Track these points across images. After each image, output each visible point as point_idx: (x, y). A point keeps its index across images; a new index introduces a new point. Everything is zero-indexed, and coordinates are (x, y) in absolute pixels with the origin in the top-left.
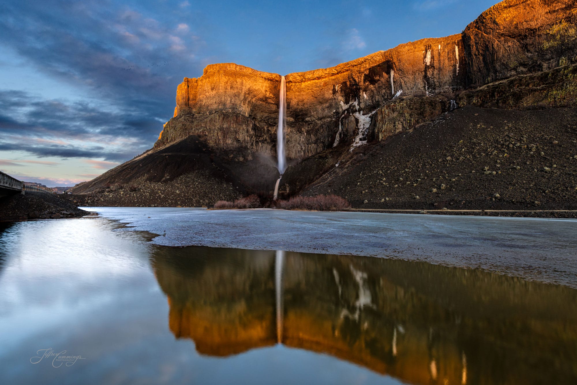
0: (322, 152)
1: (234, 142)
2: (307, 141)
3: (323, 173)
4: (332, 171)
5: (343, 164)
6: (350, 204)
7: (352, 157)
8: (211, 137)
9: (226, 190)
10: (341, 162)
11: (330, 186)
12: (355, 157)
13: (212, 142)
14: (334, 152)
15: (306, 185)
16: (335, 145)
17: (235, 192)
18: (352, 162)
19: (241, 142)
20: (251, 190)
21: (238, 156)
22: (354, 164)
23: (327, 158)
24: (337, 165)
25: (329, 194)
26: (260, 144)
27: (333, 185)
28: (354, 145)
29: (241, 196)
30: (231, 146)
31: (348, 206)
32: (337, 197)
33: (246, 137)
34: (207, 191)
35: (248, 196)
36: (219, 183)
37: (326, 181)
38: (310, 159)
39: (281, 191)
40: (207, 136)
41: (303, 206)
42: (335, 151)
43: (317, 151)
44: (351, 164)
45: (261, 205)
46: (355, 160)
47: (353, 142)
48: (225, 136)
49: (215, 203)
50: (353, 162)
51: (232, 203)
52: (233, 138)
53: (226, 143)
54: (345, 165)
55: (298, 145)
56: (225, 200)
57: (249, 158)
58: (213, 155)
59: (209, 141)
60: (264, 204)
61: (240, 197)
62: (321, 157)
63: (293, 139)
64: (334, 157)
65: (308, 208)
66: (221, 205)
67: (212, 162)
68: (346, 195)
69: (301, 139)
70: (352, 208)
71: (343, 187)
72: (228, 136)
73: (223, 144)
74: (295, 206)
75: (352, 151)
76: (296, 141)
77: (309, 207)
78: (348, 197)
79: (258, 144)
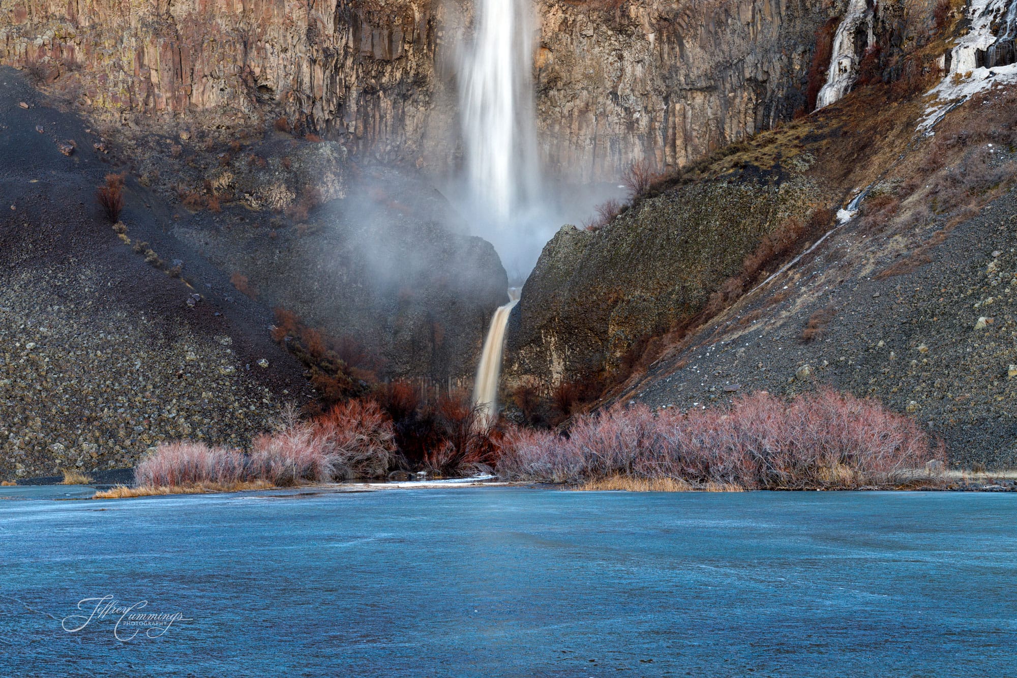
0: (751, 138)
1: (234, 96)
2: (664, 78)
3: (762, 267)
4: (815, 253)
5: (882, 205)
6: (934, 446)
7: (934, 165)
8: (105, 77)
9: (199, 382)
10: (871, 196)
11: (808, 340)
12: (953, 165)
13: (108, 105)
14: (822, 137)
15: (667, 338)
16: (828, 95)
17: (248, 391)
18: (934, 193)
19: (277, 97)
20: (340, 374)
21: (263, 177)
22: (948, 206)
23: (785, 177)
24: (844, 215)
25: (806, 386)
26: (386, 103)
27: (825, 334)
28: (946, 90)
29: (290, 411)
30: (217, 122)
31: (924, 458)
32: (853, 406)
33: (305, 68)
34: (87, 388)
35: (326, 410)
36: (155, 337)
37: (784, 314)
38: (686, 182)
39: (519, 374)
40: (79, 67)
41: (654, 463)
42: (833, 134)
43: (722, 134)
44: (932, 208)
45: (404, 461)
46: (954, 181)
47: (937, 74)
48: (186, 69)
49: (136, 459)
50: (942, 195)
51: (235, 457)
52: (227, 78)
53: (192, 111)
54: (896, 210)
55: (610, 105)
56: (193, 437)
57: (322, 190)
58: (115, 177)
59: (93, 96)
60: (421, 457)
61: (284, 420)
62: (745, 171)
63: (578, 73)
64: (823, 171)
65: (683, 473)
66: (175, 466)
67: (115, 222)
68: (907, 392)
69: (629, 70)
70: (951, 466)
71: (890, 346)
72: (198, 67)
73: (176, 115)
74: (609, 463)
75: (934, 128)
76: (595, 79)
77: (691, 470)
78: (921, 402)
79: (377, 105)
